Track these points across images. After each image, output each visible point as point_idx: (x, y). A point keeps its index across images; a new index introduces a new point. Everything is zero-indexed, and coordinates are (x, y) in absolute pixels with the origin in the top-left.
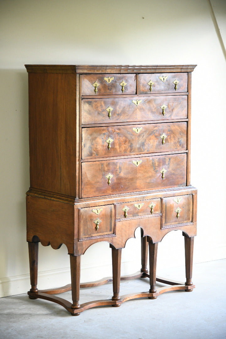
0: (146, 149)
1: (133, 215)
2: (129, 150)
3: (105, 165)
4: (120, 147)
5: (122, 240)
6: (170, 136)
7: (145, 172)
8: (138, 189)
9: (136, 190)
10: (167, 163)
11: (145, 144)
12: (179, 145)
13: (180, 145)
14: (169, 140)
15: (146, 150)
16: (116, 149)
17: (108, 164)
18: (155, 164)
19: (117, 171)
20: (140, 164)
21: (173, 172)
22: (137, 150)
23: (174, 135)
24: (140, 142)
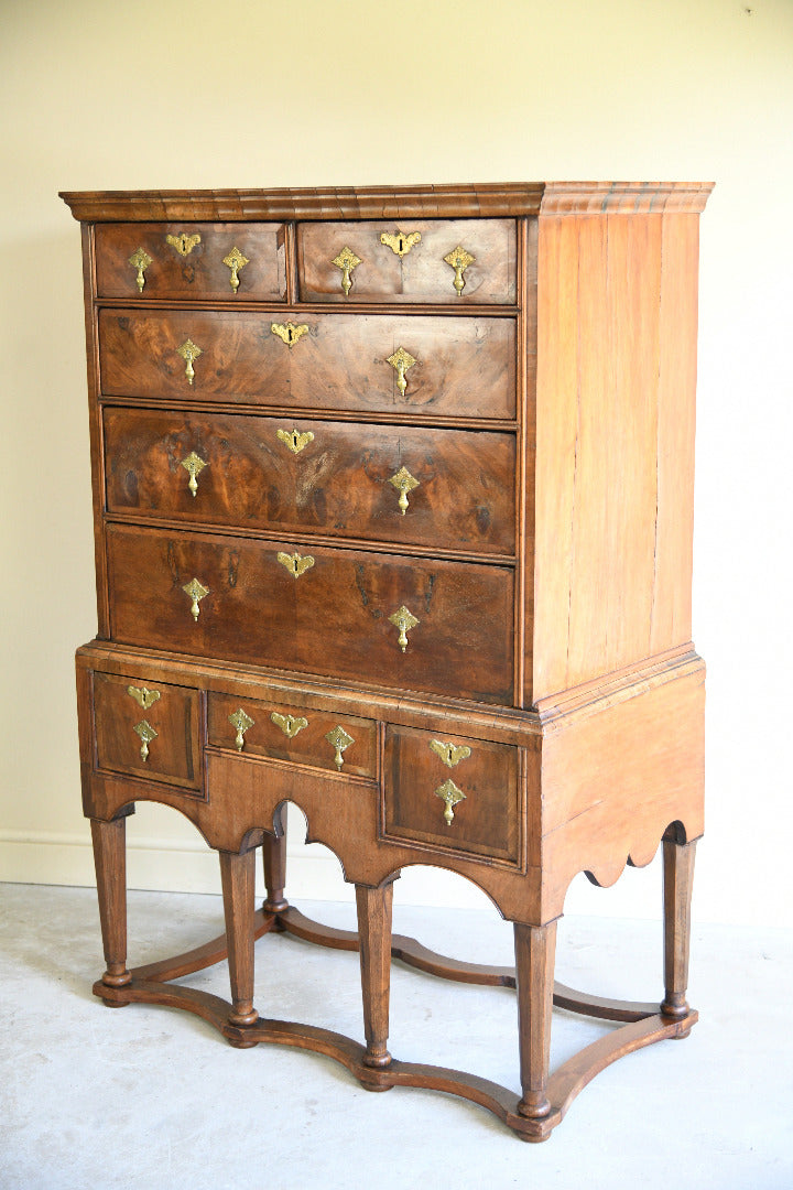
0: (332, 518)
1: (269, 752)
2: (265, 507)
3: (179, 548)
4: (231, 491)
5: (231, 823)
6: (435, 484)
7: (328, 606)
8: (303, 662)
9: (297, 666)
10: (420, 591)
11: (328, 496)
12: (475, 527)
13: (483, 528)
14: (430, 497)
15: (333, 523)
16: (215, 494)
17: (190, 545)
18: (369, 583)
19: (221, 576)
20: (308, 572)
21: (448, 632)
22: (294, 514)
23: (453, 481)
24: (307, 486)
